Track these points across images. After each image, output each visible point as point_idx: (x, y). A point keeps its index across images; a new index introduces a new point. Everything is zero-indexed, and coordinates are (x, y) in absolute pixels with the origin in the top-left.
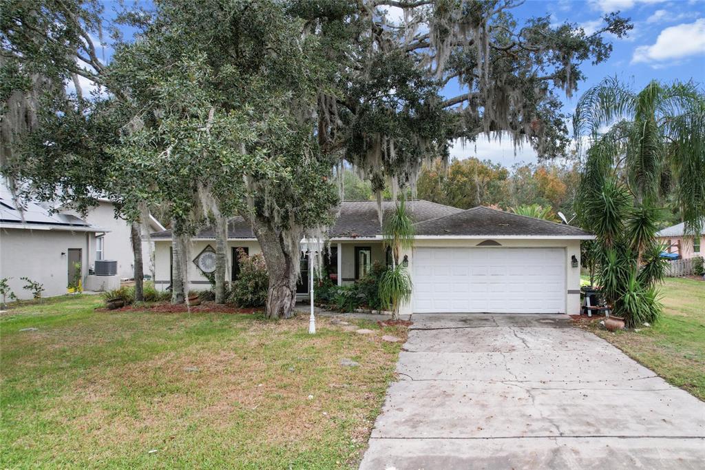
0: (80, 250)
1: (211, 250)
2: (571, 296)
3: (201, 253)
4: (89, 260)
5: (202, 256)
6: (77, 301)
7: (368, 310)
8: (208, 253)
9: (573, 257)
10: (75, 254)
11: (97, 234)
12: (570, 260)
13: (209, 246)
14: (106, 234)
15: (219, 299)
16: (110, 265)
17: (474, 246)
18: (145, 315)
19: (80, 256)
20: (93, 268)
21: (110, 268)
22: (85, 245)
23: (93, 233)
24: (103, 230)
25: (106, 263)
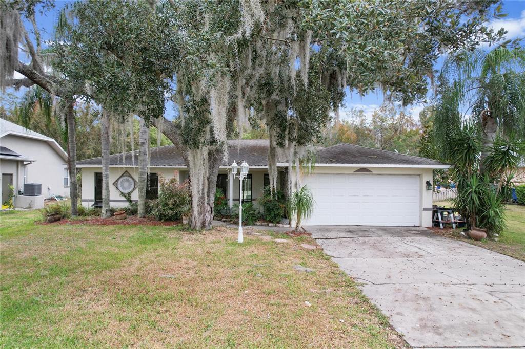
0: (11, 175)
1: (128, 175)
2: (425, 213)
3: (120, 177)
4: (18, 184)
5: (120, 180)
6: (12, 216)
7: (266, 223)
8: (125, 178)
9: (428, 183)
10: (8, 178)
11: (25, 163)
12: (425, 184)
13: (126, 172)
14: (33, 163)
15: (141, 214)
16: (36, 187)
17: (352, 172)
18: (84, 227)
19: (12, 180)
20: (22, 190)
21: (36, 189)
22: (16, 172)
23: (22, 162)
24: (30, 160)
25: (32, 186)
